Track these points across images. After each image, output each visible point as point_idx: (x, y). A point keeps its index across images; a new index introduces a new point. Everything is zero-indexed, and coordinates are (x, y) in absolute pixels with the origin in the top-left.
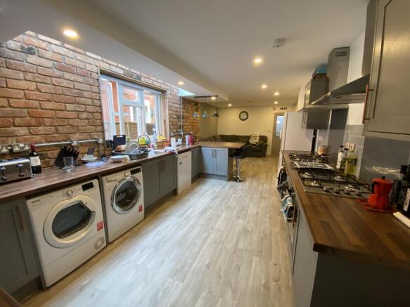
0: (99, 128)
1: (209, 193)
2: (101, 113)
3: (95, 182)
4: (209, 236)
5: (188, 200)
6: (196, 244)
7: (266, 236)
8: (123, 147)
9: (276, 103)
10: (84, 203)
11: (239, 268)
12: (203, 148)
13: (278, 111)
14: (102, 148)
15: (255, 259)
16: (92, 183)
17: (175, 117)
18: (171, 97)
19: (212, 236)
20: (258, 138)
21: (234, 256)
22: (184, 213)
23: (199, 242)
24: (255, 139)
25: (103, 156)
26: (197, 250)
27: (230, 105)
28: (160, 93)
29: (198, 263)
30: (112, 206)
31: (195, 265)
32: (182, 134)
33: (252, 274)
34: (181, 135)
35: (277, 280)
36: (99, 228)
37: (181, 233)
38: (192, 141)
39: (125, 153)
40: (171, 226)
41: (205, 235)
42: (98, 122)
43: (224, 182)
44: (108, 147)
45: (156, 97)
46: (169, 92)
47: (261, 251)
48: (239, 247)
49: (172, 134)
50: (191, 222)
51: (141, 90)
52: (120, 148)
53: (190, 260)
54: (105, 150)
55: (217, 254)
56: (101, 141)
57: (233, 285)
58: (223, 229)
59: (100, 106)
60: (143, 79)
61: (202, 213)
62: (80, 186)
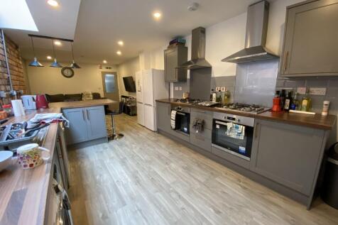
9: (105, 62)
12: (65, 111)
13: (104, 70)
24: (89, 97)
27: (49, 58)
32: (15, 93)
37: (156, 215)
47: (211, 173)
55: (205, 199)
57: (240, 204)
58: (175, 179)
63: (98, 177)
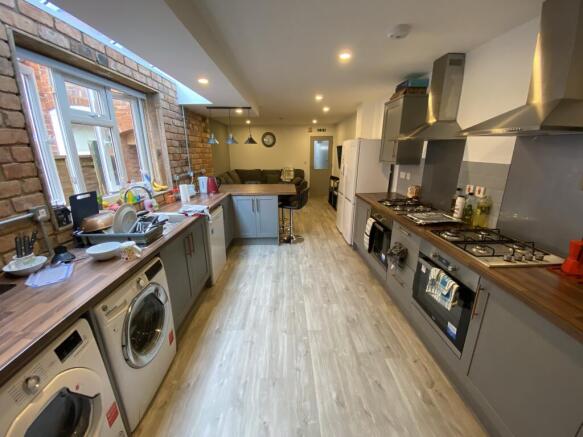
0: (32, 183)
1: (263, 270)
2: (31, 145)
3: (83, 327)
4: (307, 346)
5: (237, 291)
6: (298, 369)
7: (378, 322)
8: (99, 220)
9: (315, 122)
10: (73, 390)
11: (380, 386)
12: (234, 198)
13: (315, 133)
14: (47, 230)
15: (389, 362)
16: (76, 333)
17: (177, 144)
18: (167, 106)
19: (313, 346)
20: (292, 173)
21: (363, 368)
22: (245, 318)
23: (301, 363)
24: (289, 175)
25: (60, 250)
26: (306, 380)
27: (248, 122)
28: (144, 97)
29: (322, 403)
30: (127, 360)
31: (320, 409)
32: (192, 174)
33: (401, 390)
34: (189, 178)
35: (432, 385)
36: (111, 420)
37: (263, 358)
38: (214, 188)
39: (111, 232)
40: (238, 350)
41: (301, 348)
42: (27, 168)
43: (275, 248)
44: (60, 223)
45: (134, 103)
46: (161, 96)
47: (388, 347)
48: (359, 351)
49: (177, 178)
50: (267, 332)
51: (105, 88)
52: (94, 225)
53: (308, 403)
54: (55, 233)
55: (339, 375)
56: (43, 214)
57: (390, 418)
58: (320, 329)
59: (26, 128)
60: (112, 64)
61: (274, 309)
62: (50, 354)
63: (241, 285)
